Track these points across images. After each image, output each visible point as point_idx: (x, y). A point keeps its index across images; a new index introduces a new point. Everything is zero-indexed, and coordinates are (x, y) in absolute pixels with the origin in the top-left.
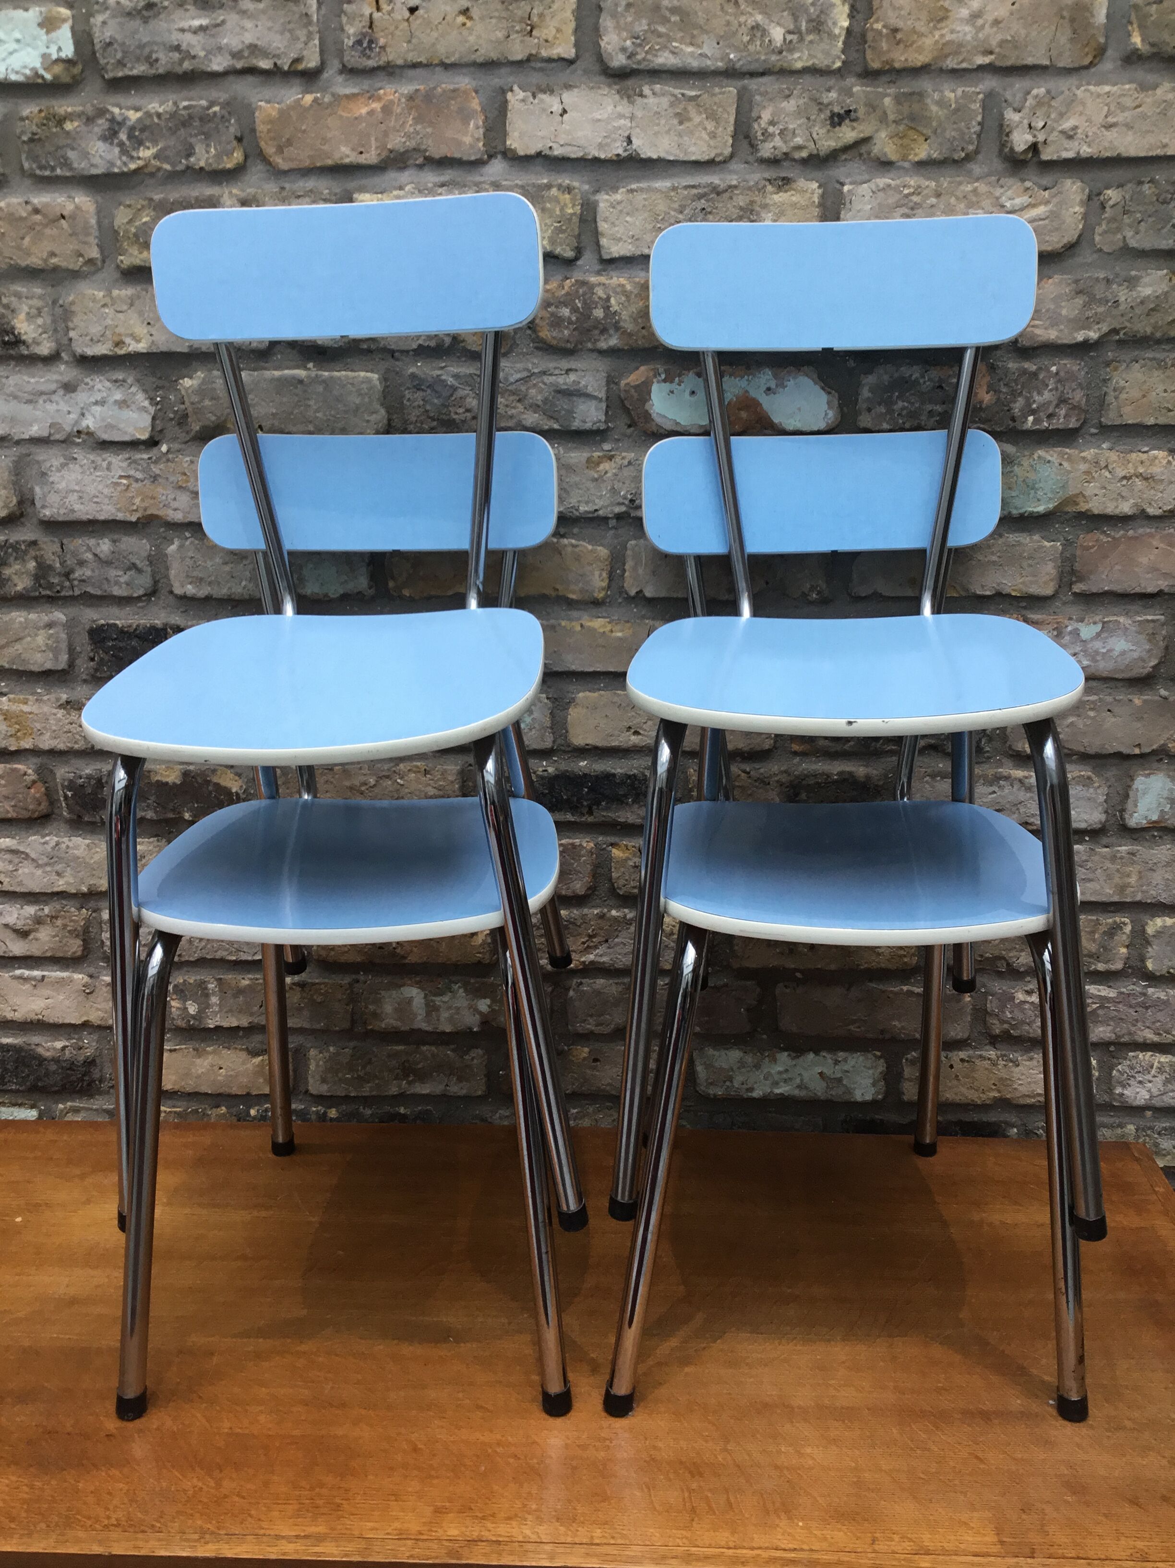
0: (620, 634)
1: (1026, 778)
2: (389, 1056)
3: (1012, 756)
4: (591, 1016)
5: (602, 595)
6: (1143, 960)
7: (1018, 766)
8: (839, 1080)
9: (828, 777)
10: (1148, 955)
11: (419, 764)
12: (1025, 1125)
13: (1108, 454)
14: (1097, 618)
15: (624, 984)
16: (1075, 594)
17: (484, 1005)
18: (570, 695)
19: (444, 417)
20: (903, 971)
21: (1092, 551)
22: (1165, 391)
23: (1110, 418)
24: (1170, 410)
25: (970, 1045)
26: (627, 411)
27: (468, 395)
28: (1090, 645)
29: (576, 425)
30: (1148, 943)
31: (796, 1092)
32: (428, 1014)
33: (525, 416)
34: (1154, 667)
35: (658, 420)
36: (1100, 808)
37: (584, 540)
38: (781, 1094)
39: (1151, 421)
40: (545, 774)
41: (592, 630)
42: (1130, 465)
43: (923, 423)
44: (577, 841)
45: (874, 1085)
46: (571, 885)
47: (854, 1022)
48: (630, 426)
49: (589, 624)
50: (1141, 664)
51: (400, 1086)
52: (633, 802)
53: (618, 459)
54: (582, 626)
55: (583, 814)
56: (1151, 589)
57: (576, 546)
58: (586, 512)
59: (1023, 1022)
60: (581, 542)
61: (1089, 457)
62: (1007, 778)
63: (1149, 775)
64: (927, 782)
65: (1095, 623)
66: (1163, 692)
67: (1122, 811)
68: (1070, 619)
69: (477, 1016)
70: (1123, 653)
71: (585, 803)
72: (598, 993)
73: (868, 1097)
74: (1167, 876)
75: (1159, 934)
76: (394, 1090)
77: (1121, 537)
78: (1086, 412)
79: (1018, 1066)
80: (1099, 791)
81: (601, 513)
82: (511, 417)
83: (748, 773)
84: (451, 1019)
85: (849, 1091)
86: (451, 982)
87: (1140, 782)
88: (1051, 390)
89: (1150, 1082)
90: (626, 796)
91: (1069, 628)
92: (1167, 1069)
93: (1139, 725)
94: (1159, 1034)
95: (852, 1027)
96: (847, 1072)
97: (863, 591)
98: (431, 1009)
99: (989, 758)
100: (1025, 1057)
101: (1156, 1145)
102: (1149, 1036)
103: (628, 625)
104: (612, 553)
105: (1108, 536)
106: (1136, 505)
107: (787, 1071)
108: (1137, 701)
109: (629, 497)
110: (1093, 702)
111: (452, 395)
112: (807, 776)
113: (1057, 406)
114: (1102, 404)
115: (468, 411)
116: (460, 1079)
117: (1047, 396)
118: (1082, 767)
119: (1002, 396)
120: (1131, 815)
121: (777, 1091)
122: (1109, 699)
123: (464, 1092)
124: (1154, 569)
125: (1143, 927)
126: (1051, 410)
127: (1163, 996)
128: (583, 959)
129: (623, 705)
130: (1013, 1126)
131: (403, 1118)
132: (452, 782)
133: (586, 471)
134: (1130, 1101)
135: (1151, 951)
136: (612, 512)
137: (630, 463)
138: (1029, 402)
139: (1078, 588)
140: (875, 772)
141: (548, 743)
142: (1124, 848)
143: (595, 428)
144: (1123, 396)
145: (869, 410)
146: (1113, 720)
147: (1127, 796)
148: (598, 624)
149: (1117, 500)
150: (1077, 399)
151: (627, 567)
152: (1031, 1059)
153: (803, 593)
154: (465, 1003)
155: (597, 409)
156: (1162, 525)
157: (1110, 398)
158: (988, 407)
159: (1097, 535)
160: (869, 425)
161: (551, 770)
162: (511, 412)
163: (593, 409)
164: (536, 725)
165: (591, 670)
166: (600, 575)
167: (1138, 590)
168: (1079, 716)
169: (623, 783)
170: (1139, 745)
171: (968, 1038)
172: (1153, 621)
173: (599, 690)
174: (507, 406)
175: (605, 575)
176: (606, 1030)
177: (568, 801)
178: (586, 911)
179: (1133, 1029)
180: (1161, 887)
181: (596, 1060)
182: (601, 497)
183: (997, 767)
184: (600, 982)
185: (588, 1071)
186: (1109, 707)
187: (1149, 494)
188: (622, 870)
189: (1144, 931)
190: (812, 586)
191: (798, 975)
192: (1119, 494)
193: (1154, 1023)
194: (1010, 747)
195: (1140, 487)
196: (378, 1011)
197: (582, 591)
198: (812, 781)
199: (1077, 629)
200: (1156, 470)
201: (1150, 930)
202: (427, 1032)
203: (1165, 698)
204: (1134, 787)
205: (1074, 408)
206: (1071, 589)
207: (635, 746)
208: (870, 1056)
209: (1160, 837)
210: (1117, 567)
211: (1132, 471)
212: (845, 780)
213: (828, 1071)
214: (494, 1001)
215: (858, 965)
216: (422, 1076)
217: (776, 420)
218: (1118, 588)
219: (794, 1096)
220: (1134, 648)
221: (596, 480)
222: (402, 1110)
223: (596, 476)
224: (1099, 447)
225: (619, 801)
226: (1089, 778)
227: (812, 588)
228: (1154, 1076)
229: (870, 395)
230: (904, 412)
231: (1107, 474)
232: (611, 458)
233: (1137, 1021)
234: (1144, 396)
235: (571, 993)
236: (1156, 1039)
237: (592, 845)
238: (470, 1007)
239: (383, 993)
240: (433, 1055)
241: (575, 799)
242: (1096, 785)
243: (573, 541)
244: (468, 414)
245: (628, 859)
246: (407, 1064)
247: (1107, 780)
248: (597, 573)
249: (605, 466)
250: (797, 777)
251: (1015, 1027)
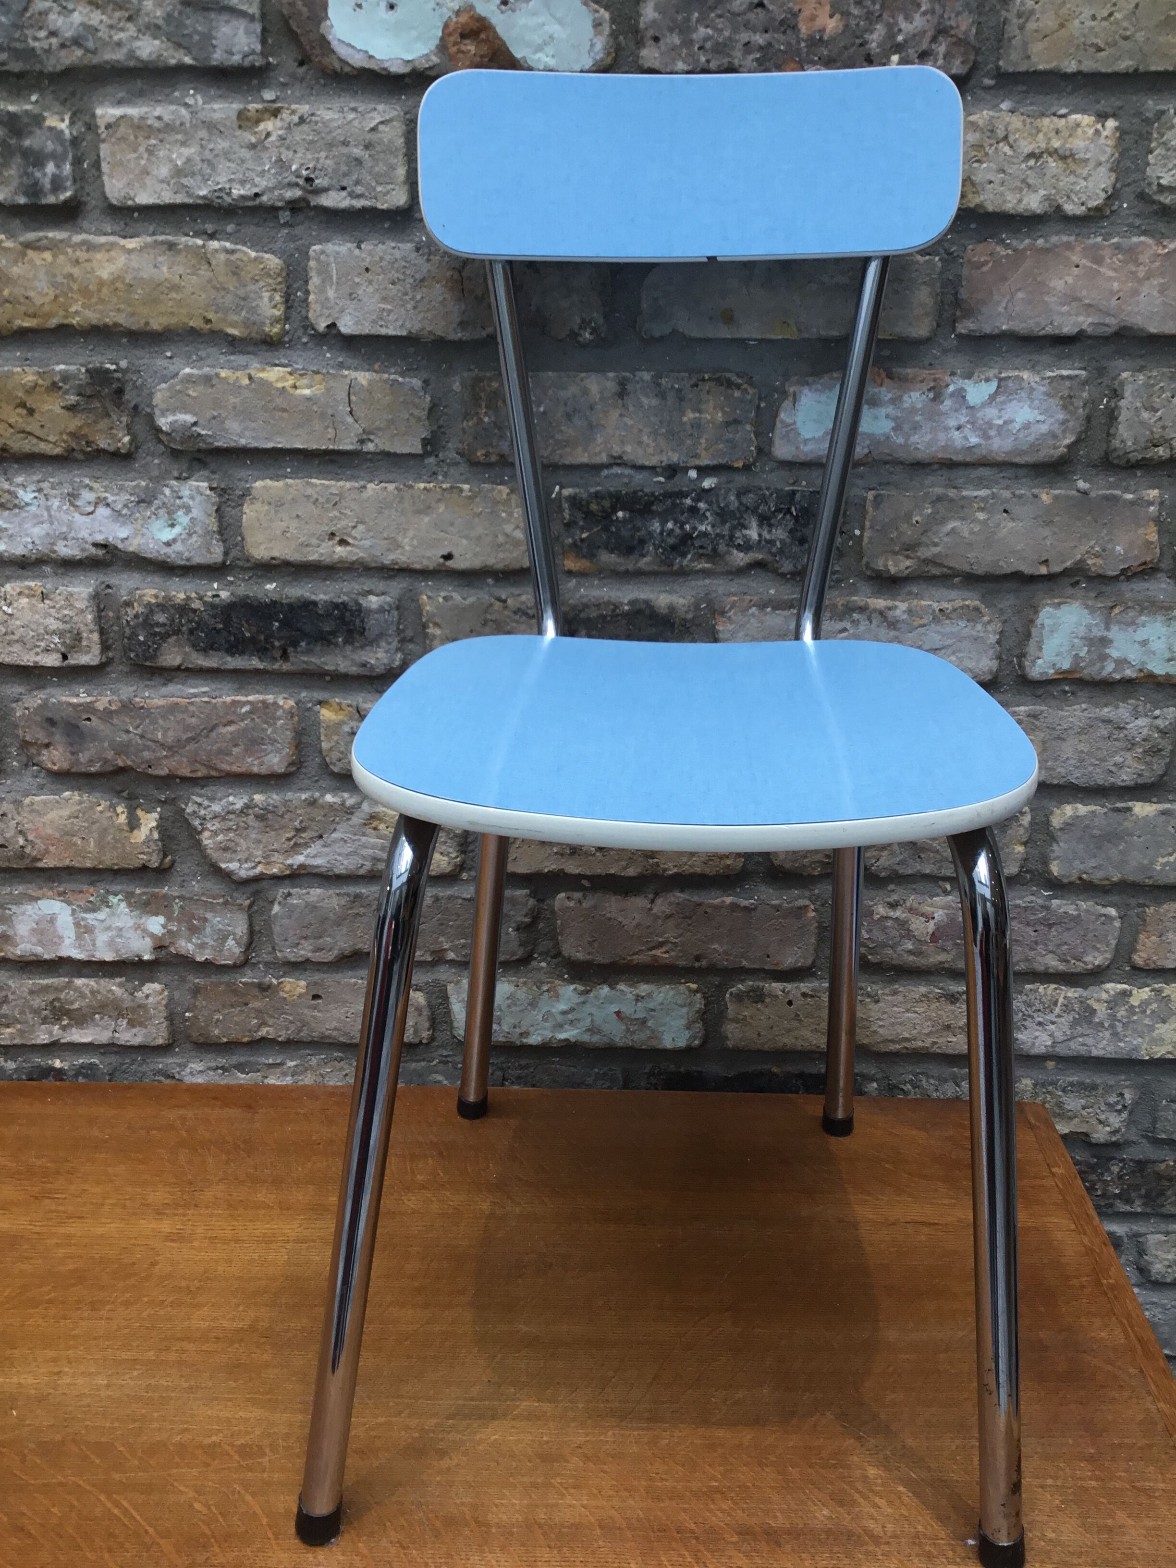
0: (307, 392)
1: (890, 609)
2: (32, 992)
3: (870, 578)
4: (306, 938)
5: (276, 329)
6: (1045, 861)
7: (878, 594)
8: (644, 1021)
9: (616, 607)
10: (1052, 855)
11: (32, 584)
12: (887, 1078)
13: (1008, 117)
14: (991, 373)
15: (348, 895)
16: (960, 336)
17: (156, 924)
18: (242, 484)
19: (18, 45)
20: (727, 877)
21: (985, 269)
22: (1094, 18)
23: (1011, 62)
24: (1100, 50)
25: (814, 975)
26: (294, 37)
27: (50, 9)
28: (979, 414)
29: (218, 57)
30: (1054, 839)
31: (586, 1038)
32: (79, 937)
33: (138, 44)
34: (1069, 447)
35: (342, 51)
36: (991, 652)
37: (244, 244)
38: (567, 1040)
39: (1071, 67)
40: (217, 600)
41: (265, 385)
42: (1041, 135)
43: (736, 62)
44: (270, 698)
45: (688, 1027)
46: (266, 759)
47: (661, 945)
48: (301, 64)
49: (262, 375)
50: (1051, 442)
51: (51, 1033)
52: (346, 642)
53: (285, 114)
54: (250, 378)
55: (274, 659)
56: (1068, 329)
57: (233, 252)
58: (243, 197)
59: (886, 945)
60: (239, 247)
61: (981, 122)
62: (862, 609)
63: (1059, 604)
64: (753, 615)
65: (987, 380)
66: (1081, 484)
67: (1022, 656)
68: (953, 374)
69: (148, 940)
70: (1027, 426)
71: (277, 644)
72: (313, 908)
73: (682, 1043)
74: (1081, 747)
75: (1068, 826)
76: (43, 1037)
77: (1025, 250)
78: (977, 51)
79: (877, 1001)
80: (989, 628)
81: (265, 198)
82: (119, 44)
83: (505, 601)
84: (111, 943)
85: (655, 1035)
86: (108, 892)
87: (1047, 615)
88: (924, 14)
89: (1053, 1023)
90: (333, 633)
91: (951, 388)
92: (1076, 1007)
93: (1047, 532)
94: (1068, 961)
95: (658, 952)
96: (653, 1010)
97: (659, 330)
98: (83, 930)
99: (839, 581)
100: (887, 991)
101: (1060, 1105)
102: (1053, 963)
103: (318, 377)
104: (288, 265)
105: (1007, 246)
106: (1047, 198)
107: (572, 1010)
108: (1045, 498)
109: (304, 173)
110: (984, 499)
111: (26, 9)
112: (586, 606)
113: (934, 39)
114: (1000, 38)
115: (53, 34)
116: (132, 1024)
117: (919, 22)
118: (966, 594)
119: (853, 22)
120: (1034, 662)
121: (562, 1036)
122: (1006, 494)
123: (137, 1041)
124: (1072, 298)
125: (1047, 817)
126: (924, 46)
127: (1072, 910)
128: (289, 862)
129: (321, 500)
130: (872, 1079)
131: (59, 1074)
132: (82, 611)
133: (238, 133)
134: (1025, 1047)
135: (1057, 849)
136: (281, 198)
137: (302, 120)
138: (891, 35)
139: (963, 327)
140: (682, 601)
141: (216, 554)
142: (1022, 708)
143: (247, 63)
144: (1031, 25)
145: (656, 39)
146: (1011, 524)
147: (1028, 636)
148: (273, 375)
149: (1021, 190)
150: (963, 28)
151: (311, 287)
152: (895, 993)
153: (572, 331)
154: (131, 923)
155: (247, 33)
156: (1085, 231)
157: (1012, 29)
158: (833, 39)
159: (992, 245)
160: (656, 65)
161: (224, 595)
162: (118, 36)
163: (241, 31)
164: (197, 529)
165: (270, 445)
166: (271, 299)
167: (1049, 330)
168: (963, 519)
169: (328, 615)
170: (1046, 562)
171: (813, 965)
172: (1069, 377)
173: (286, 477)
174: (111, 27)
175: (278, 298)
176: (328, 957)
177: (253, 640)
178: (289, 795)
179: (1032, 954)
180: (1072, 762)
181: (316, 997)
182: (262, 173)
183: (852, 594)
184: (316, 893)
185: (306, 1011)
186: (1005, 506)
187: (1065, 182)
188: (336, 738)
189: (1048, 823)
190: (583, 321)
191: (585, 883)
192: (1024, 181)
193: (1059, 945)
194: (867, 565)
195: (1055, 171)
196: (10, 933)
197: (246, 323)
198: (594, 614)
199: (962, 390)
200: (1078, 144)
201: (1056, 821)
202: (79, 961)
203: (1085, 493)
204: (1039, 622)
205: (960, 42)
206: (954, 329)
207: (341, 561)
208: (682, 988)
209: (1073, 693)
210: (1020, 295)
211: (1043, 146)
212: (639, 612)
213: (627, 1009)
214: (169, 919)
215: (665, 870)
216: (80, 1019)
217: (518, 55)
218: (1019, 327)
219: (583, 1043)
220: (1041, 418)
221: (253, 147)
222: (57, 1064)
223: (253, 140)
224: (995, 107)
225: (324, 639)
226: (976, 609)
227: (584, 324)
228: (1059, 1016)
229: (656, 15)
230: (708, 45)
231: (1007, 149)
232: (275, 113)
233: (1036, 943)
234: (1062, 26)
235: (276, 908)
236: (1062, 967)
237: (291, 703)
238: (137, 927)
239: (14, 908)
240: (93, 992)
241: (262, 638)
242: (986, 619)
243: (228, 245)
244: (54, 41)
245: (341, 724)
246: (57, 1004)
247: (1002, 612)
248: (266, 295)
249: (268, 125)
250: (574, 608)
251: (872, 951)
